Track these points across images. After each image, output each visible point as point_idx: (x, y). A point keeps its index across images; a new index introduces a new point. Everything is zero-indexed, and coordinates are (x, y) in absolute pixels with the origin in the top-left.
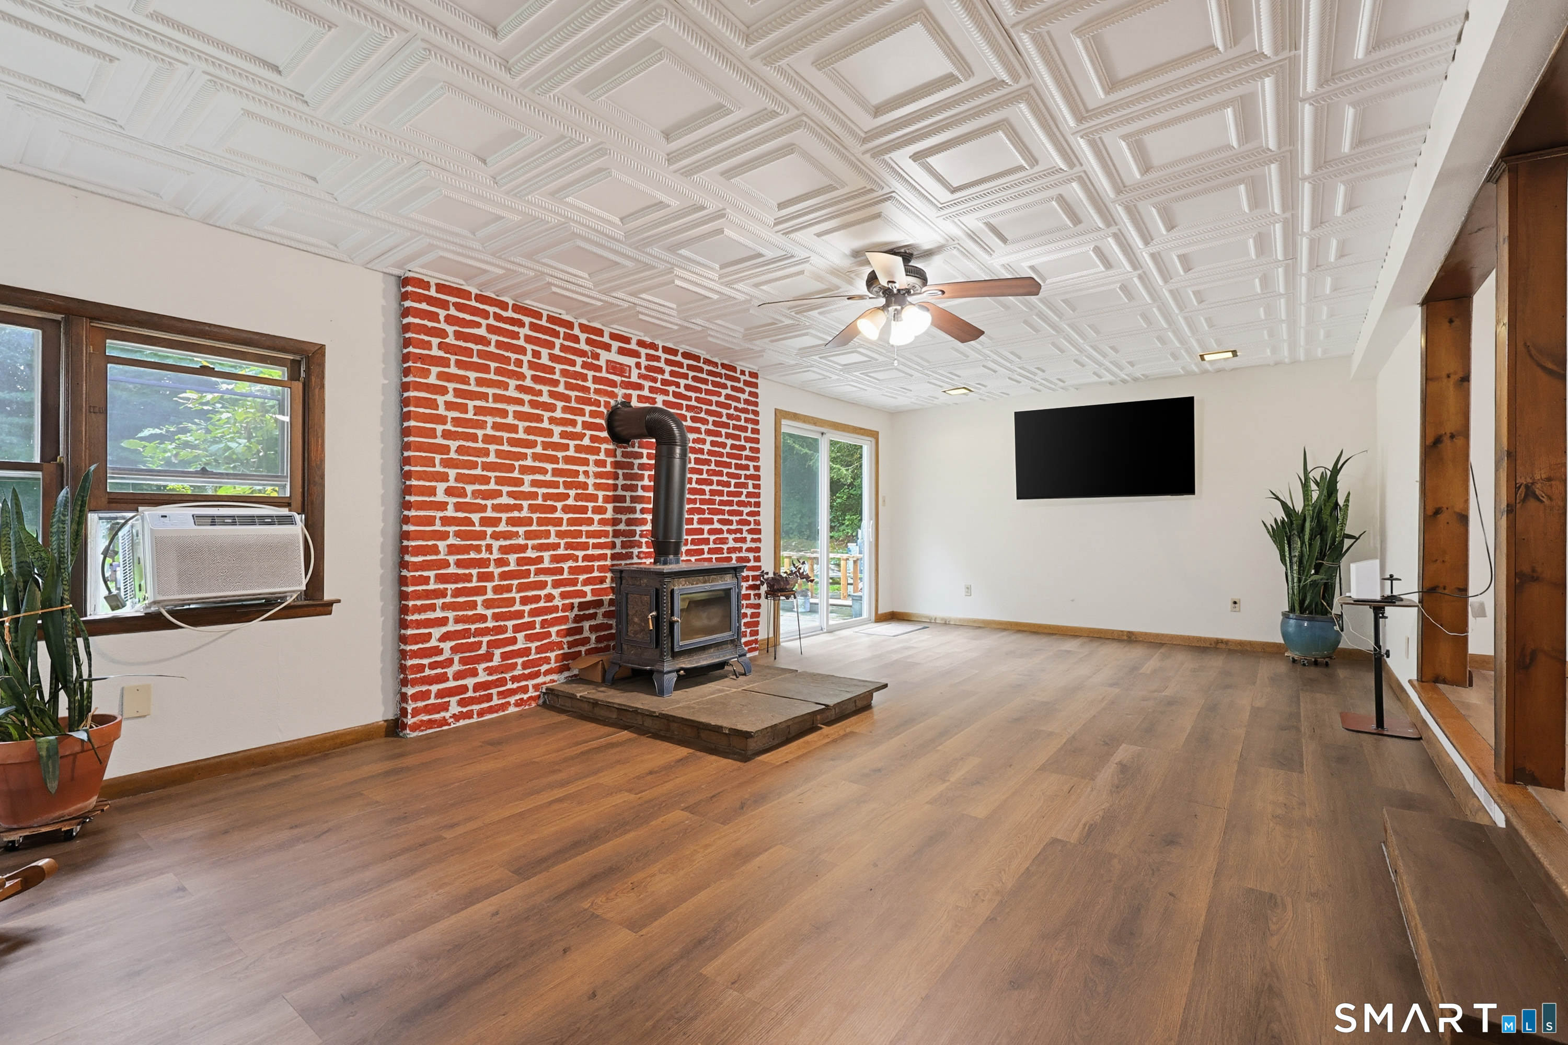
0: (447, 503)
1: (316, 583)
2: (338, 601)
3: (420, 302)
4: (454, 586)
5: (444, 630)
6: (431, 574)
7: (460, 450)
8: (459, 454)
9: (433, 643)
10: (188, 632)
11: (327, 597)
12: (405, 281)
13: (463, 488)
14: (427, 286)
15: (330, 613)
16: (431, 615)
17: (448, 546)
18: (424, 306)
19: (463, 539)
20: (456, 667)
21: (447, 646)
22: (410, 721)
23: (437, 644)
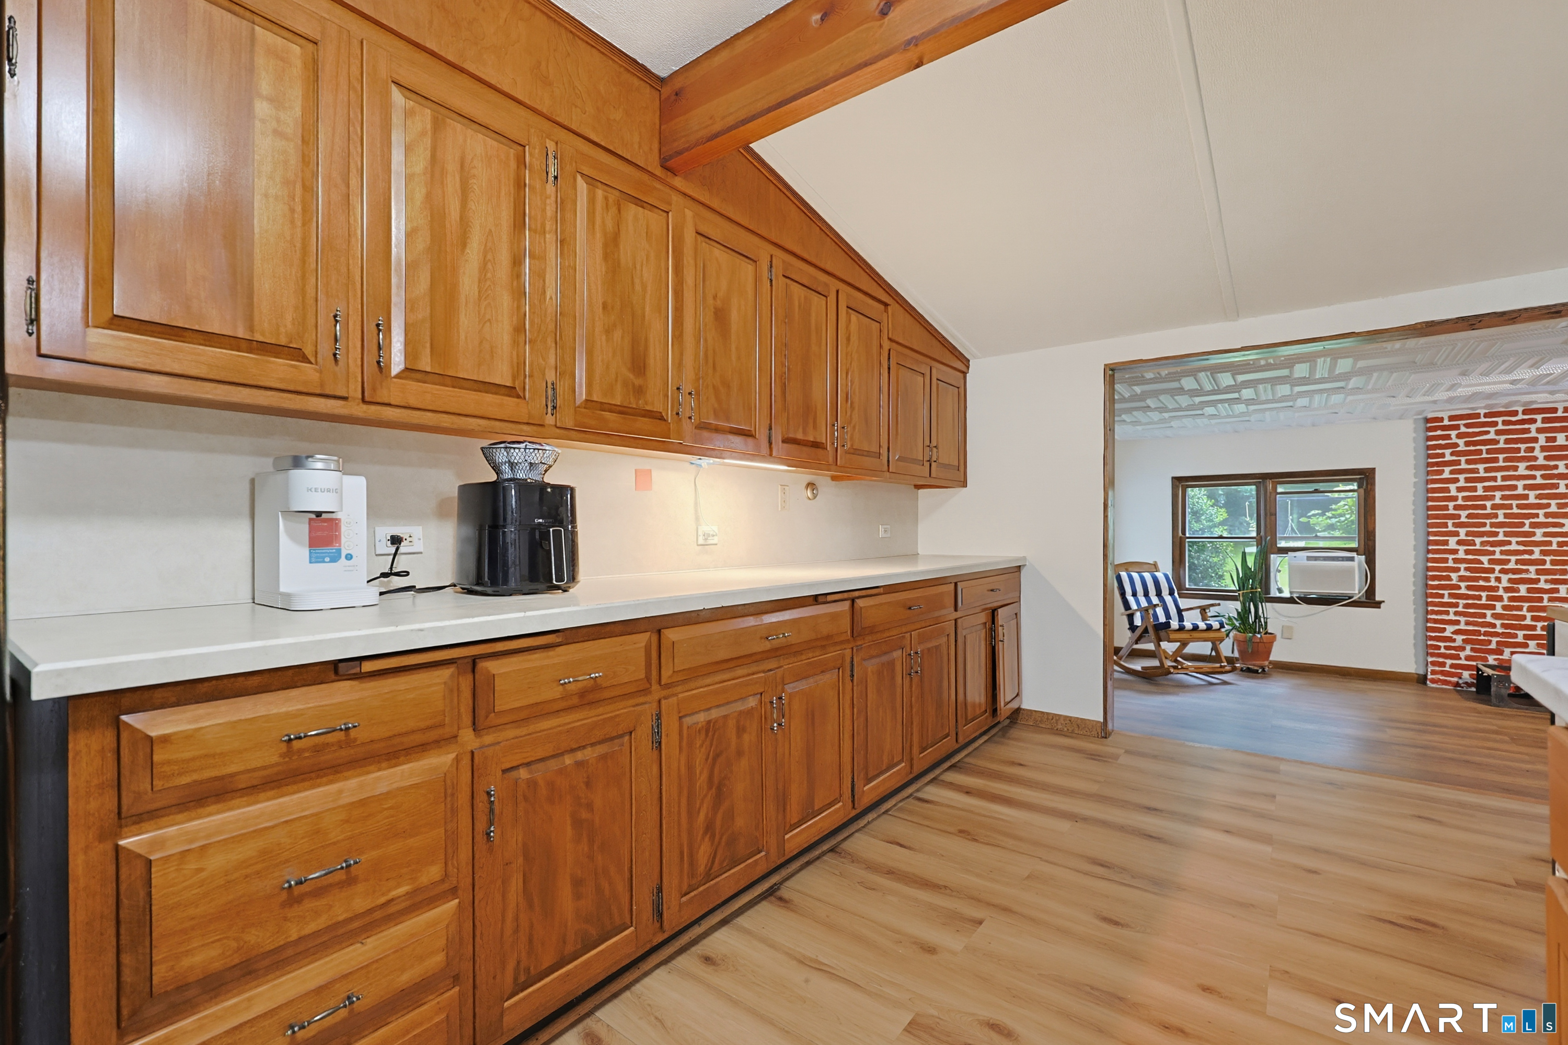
0: (1458, 550)
1: (1371, 591)
2: (1384, 602)
3: (1436, 431)
4: (1465, 602)
5: (1457, 627)
6: (1446, 592)
7: (1468, 516)
8: (1468, 519)
9: (1447, 634)
10: (1304, 606)
11: (1378, 598)
12: (1428, 420)
13: (1474, 540)
14: (1442, 419)
15: (1379, 608)
16: (1445, 617)
17: (1459, 576)
18: (1439, 433)
19: (1472, 573)
20: (1468, 652)
21: (1459, 638)
22: (1429, 676)
23: (1451, 635)
